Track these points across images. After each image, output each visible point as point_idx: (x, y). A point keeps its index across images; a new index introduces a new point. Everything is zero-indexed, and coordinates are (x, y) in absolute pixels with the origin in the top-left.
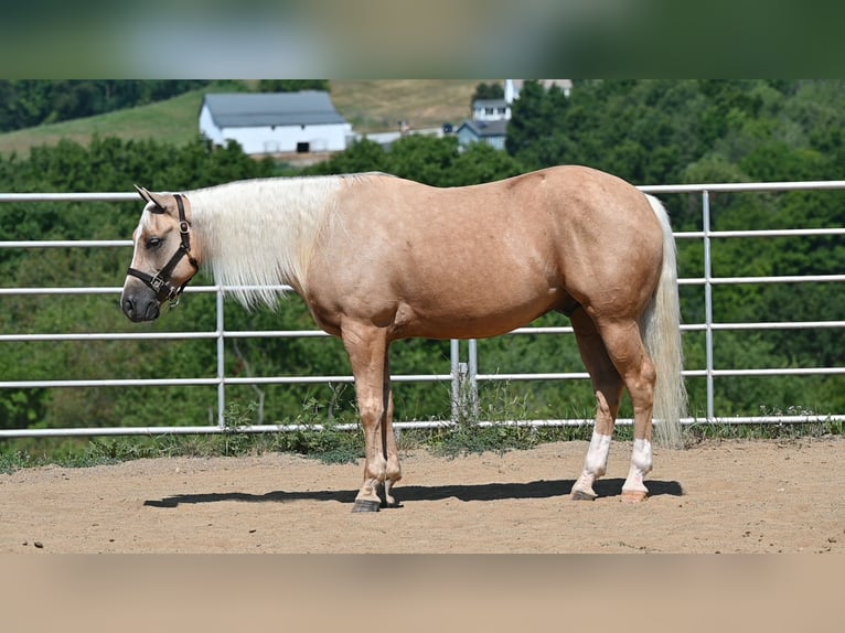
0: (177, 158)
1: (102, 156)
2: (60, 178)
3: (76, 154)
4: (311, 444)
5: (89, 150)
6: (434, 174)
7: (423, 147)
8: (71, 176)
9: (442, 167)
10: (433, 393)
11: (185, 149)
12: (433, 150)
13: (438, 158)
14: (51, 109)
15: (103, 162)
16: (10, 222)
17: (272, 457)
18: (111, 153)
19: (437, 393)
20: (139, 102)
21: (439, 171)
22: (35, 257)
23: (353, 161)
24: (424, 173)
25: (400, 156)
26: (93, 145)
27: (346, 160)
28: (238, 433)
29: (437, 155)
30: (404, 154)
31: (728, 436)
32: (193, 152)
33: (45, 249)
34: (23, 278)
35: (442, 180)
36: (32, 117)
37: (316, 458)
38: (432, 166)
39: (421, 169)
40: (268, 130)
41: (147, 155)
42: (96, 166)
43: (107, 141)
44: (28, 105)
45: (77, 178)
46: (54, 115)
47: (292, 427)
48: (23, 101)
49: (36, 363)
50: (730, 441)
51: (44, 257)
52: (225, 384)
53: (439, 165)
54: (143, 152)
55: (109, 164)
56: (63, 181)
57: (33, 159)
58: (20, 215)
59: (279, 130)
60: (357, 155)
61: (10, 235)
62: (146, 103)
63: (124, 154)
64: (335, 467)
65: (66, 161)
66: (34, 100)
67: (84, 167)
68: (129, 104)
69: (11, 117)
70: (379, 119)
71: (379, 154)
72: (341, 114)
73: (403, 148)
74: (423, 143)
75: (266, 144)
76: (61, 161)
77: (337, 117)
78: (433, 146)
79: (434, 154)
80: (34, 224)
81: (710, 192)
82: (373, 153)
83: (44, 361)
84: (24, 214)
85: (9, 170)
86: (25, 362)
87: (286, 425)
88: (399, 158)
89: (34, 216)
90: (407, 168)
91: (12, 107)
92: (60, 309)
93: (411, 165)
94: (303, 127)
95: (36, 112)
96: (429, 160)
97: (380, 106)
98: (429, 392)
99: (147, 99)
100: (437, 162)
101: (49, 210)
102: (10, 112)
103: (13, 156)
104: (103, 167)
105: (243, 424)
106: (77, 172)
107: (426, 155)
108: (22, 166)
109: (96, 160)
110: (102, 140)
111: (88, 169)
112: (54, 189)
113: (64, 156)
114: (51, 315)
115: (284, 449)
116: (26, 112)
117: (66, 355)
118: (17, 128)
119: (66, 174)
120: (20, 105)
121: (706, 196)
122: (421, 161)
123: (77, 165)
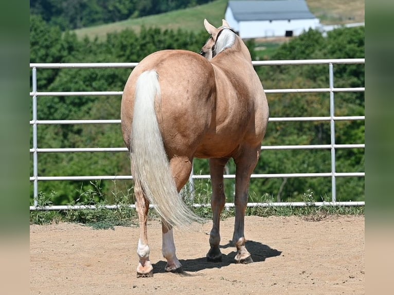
0: (194, 40)
1: (148, 39)
2: (122, 53)
3: (131, 38)
4: (88, 217)
5: (138, 36)
6: (353, 50)
7: (347, 33)
8: (128, 52)
9: (358, 46)
10: (345, 187)
11: (200, 35)
12: (353, 36)
13: (356, 40)
14: (134, 9)
15: (148, 43)
16: (88, 81)
17: (64, 225)
18: (152, 36)
19: (348, 187)
20: (189, 5)
21: (357, 49)
22: (103, 102)
23: (303, 42)
24: (347, 50)
25: (332, 39)
26: (141, 33)
27: (299, 41)
28: (45, 210)
29: (355, 39)
30: (335, 38)
31: (344, 213)
32: (204, 37)
33: (108, 97)
34: (95, 115)
35: (358, 54)
36: (123, 15)
37: (90, 226)
38: (352, 46)
39: (345, 47)
40: (267, 23)
41: (175, 38)
42: (144, 45)
43: (150, 29)
44: (121, 7)
45: (132, 54)
46: (136, 13)
47: (76, 207)
48: (117, 4)
49: (99, 167)
50: (344, 216)
51: (108, 102)
52: (38, 181)
53: (357, 45)
54: (172, 36)
55: (151, 44)
56: (123, 55)
57: (109, 41)
58: (94, 76)
59: (274, 23)
60: (306, 39)
61: (89, 88)
62: (193, 6)
63: (162, 38)
64: (101, 231)
65: (125, 43)
66: (124, 4)
67: (136, 46)
68: (183, 6)
69: (110, 15)
70: (336, 16)
71: (319, 38)
72: (313, 13)
73: (335, 35)
74: (347, 31)
75: (266, 32)
76: (122, 43)
77: (310, 15)
78: (353, 33)
79: (354, 38)
80: (103, 81)
81: (334, 64)
82: (316, 37)
83: (104, 166)
84: (97, 75)
85: (94, 48)
86: (92, 167)
87: (72, 206)
88: (332, 40)
89: (102, 76)
90: (336, 47)
91: (111, 8)
92: (114, 133)
93: (339, 45)
94: (289, 21)
95: (125, 12)
96: (350, 42)
97: (338, 8)
98: (343, 186)
99: (194, 3)
100: (355, 43)
101: (112, 73)
102: (110, 12)
103: (96, 39)
104: (148, 46)
105: (47, 205)
106: (132, 49)
107: (348, 39)
108: (101, 45)
109: (143, 42)
110: (147, 29)
111: (138, 48)
112: (117, 60)
113: (123, 40)
114: (109, 137)
115: (71, 220)
116: (119, 11)
117: (118, 162)
118: (113, 21)
119: (125, 51)
120: (115, 7)
121: (331, 66)
122: (345, 42)
123: (132, 45)
